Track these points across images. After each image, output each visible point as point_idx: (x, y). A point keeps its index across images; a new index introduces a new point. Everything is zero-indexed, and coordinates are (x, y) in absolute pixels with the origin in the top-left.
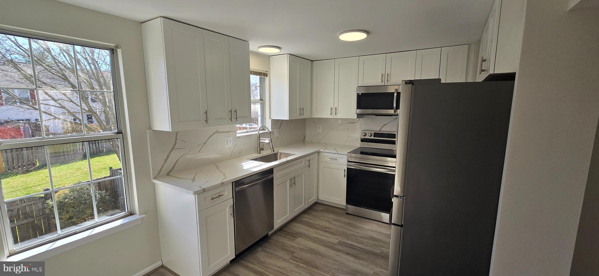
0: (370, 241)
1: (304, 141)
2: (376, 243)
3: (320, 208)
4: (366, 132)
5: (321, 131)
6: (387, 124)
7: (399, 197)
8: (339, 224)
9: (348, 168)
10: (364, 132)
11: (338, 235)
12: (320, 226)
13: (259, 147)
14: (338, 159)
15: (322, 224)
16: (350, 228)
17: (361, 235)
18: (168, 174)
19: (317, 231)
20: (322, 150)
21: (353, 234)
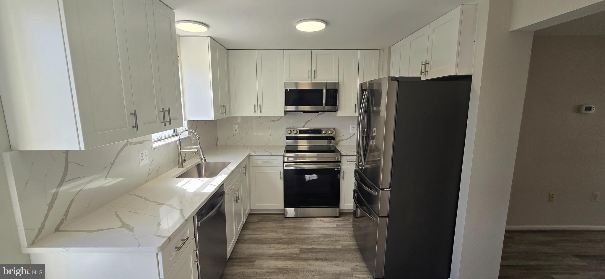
0: (326, 240)
1: (216, 145)
2: (333, 239)
3: (255, 219)
4: (291, 129)
5: (237, 131)
6: (310, 120)
7: (385, 190)
8: (286, 230)
9: (284, 169)
10: (289, 129)
11: (294, 243)
12: (269, 238)
13: (181, 159)
14: (272, 161)
15: (270, 236)
16: (300, 232)
17: (315, 236)
18: (57, 230)
19: (271, 246)
20: (252, 153)
21: (307, 237)
